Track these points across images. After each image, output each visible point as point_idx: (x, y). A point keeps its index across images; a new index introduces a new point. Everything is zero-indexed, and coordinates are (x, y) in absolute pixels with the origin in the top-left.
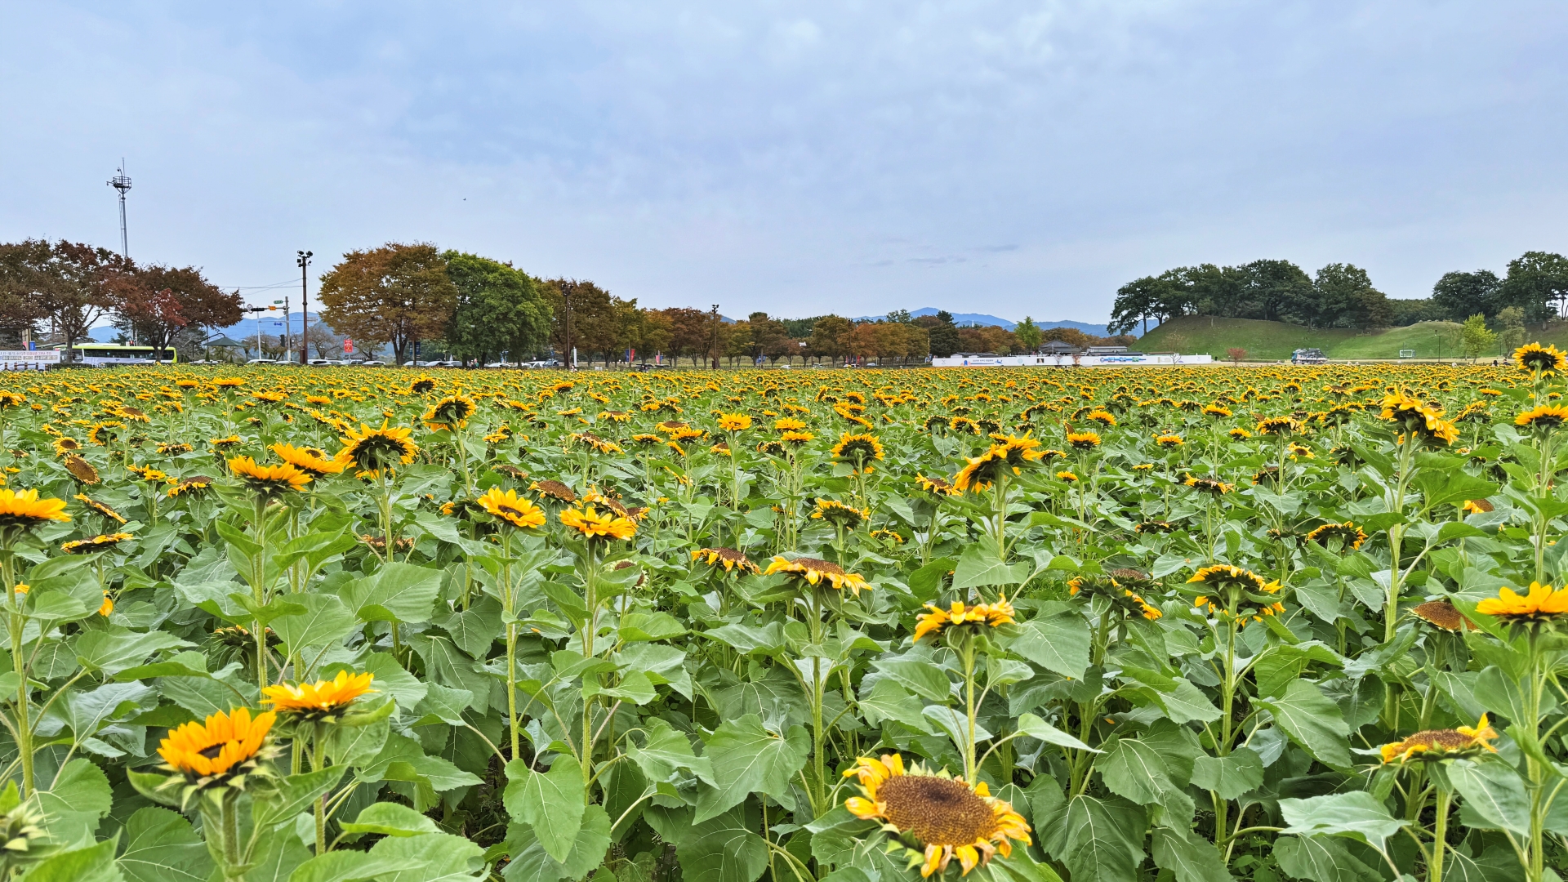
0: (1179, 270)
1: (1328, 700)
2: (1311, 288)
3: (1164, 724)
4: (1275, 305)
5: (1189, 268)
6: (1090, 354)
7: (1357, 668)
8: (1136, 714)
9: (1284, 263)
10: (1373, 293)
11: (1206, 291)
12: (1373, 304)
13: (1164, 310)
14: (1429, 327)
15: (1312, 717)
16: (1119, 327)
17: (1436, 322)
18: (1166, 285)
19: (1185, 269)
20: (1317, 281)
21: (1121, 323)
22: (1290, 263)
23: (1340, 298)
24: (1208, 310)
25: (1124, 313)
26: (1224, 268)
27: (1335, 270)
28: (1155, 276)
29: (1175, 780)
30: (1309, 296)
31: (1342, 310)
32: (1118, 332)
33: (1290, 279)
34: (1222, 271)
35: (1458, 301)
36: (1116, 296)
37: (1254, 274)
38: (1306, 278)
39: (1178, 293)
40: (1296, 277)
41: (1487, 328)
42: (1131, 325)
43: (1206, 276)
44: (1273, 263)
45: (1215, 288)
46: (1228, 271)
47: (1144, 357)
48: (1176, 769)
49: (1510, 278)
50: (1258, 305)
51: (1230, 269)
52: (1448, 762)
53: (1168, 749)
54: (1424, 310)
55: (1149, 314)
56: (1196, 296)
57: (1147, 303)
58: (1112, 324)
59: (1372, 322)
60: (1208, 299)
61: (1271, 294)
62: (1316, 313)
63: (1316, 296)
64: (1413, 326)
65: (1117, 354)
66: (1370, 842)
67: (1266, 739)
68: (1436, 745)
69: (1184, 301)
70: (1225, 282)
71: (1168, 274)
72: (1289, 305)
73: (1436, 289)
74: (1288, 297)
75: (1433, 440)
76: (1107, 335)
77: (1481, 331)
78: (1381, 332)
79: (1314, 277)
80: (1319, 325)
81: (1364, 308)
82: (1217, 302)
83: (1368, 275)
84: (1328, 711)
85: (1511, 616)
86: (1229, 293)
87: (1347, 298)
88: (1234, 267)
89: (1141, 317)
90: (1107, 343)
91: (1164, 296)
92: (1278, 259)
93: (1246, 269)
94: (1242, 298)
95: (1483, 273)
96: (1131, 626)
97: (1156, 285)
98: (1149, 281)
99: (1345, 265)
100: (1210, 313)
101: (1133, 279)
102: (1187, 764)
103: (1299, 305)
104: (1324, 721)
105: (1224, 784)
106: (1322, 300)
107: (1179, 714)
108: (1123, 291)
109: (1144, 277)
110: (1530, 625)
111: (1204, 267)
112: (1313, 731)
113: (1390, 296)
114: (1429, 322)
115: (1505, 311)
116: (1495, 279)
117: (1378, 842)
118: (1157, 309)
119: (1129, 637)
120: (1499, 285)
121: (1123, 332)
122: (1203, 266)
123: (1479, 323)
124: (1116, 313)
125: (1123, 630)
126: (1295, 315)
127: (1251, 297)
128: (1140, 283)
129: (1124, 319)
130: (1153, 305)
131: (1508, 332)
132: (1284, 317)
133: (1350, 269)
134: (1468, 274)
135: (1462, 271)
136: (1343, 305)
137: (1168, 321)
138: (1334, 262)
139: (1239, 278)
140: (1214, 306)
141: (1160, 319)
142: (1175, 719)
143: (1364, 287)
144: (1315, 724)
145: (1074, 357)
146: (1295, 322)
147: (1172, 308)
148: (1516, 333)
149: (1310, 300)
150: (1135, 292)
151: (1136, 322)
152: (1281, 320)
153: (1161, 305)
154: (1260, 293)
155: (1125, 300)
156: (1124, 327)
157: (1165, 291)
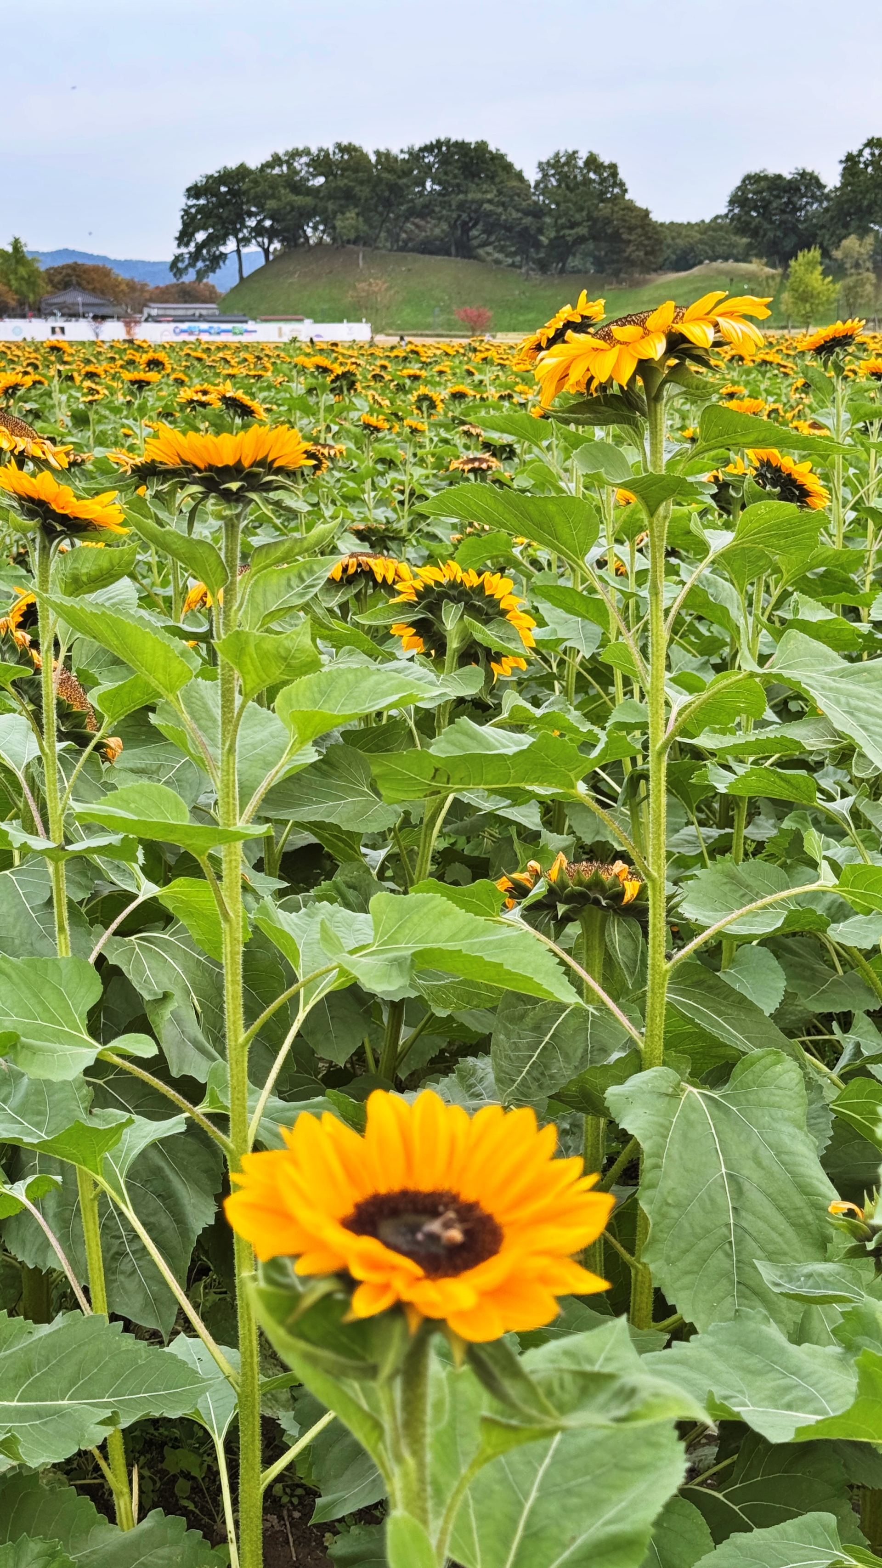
0: (295, 154)
2: (528, 196)
4: (466, 228)
5: (314, 151)
6: (156, 320)
9: (482, 146)
10: (630, 207)
11: (348, 197)
12: (631, 229)
13: (272, 234)
14: (720, 272)
16: (192, 264)
17: (731, 264)
18: (274, 183)
19: (307, 152)
20: (537, 184)
21: (195, 257)
22: (492, 148)
23: (578, 217)
24: (352, 235)
25: (201, 236)
26: (378, 153)
27: (567, 163)
28: (253, 164)
30: (527, 213)
31: (581, 240)
32: (190, 277)
33: (492, 178)
34: (373, 158)
35: (766, 225)
36: (182, 202)
37: (429, 166)
38: (519, 176)
39: (299, 200)
40: (503, 175)
41: (825, 274)
42: (217, 260)
43: (345, 167)
44: (462, 147)
45: (363, 192)
46: (384, 157)
47: (251, 325)
49: (844, 185)
50: (435, 229)
51: (388, 155)
54: (701, 241)
55: (246, 241)
56: (331, 206)
57: (241, 216)
58: (178, 258)
59: (631, 263)
60: (351, 214)
61: (461, 206)
62: (537, 245)
63: (537, 212)
64: (695, 270)
65: (201, 318)
69: (305, 215)
70: (380, 179)
71: (277, 160)
72: (488, 231)
73: (732, 202)
74: (489, 214)
76: (169, 279)
77: (816, 280)
78: (645, 282)
79: (532, 176)
80: (543, 267)
81: (616, 237)
82: (367, 221)
83: (623, 175)
86: (388, 204)
87: (590, 218)
88: (395, 151)
89: (231, 245)
90: (164, 296)
91: (271, 204)
92: (472, 138)
93: (416, 156)
94: (412, 213)
95: (803, 174)
97: (256, 182)
98: (242, 171)
99: (583, 155)
100: (355, 242)
101: (213, 169)
103: (509, 229)
106: (548, 220)
108: (194, 192)
109: (233, 165)
111: (342, 149)
114: (719, 264)
115: (845, 243)
116: (821, 186)
118: (259, 231)
120: (827, 197)
121: (201, 275)
122: (339, 146)
123: (811, 264)
124: (184, 237)
126: (501, 250)
127: (425, 211)
128: (226, 177)
129: (199, 247)
130: (252, 222)
131: (850, 281)
132: (481, 251)
133: (592, 162)
134: (779, 177)
135: (772, 170)
136: (582, 231)
137: (280, 257)
138: (565, 146)
139: (407, 173)
140: (363, 227)
141: (266, 252)
143: (615, 197)
146: (497, 262)
147: (286, 230)
148: (861, 283)
149: (528, 220)
150: (217, 194)
151: (223, 256)
152: (476, 257)
153: (268, 223)
154: (443, 205)
155: (200, 209)
156: (200, 264)
157: (273, 196)
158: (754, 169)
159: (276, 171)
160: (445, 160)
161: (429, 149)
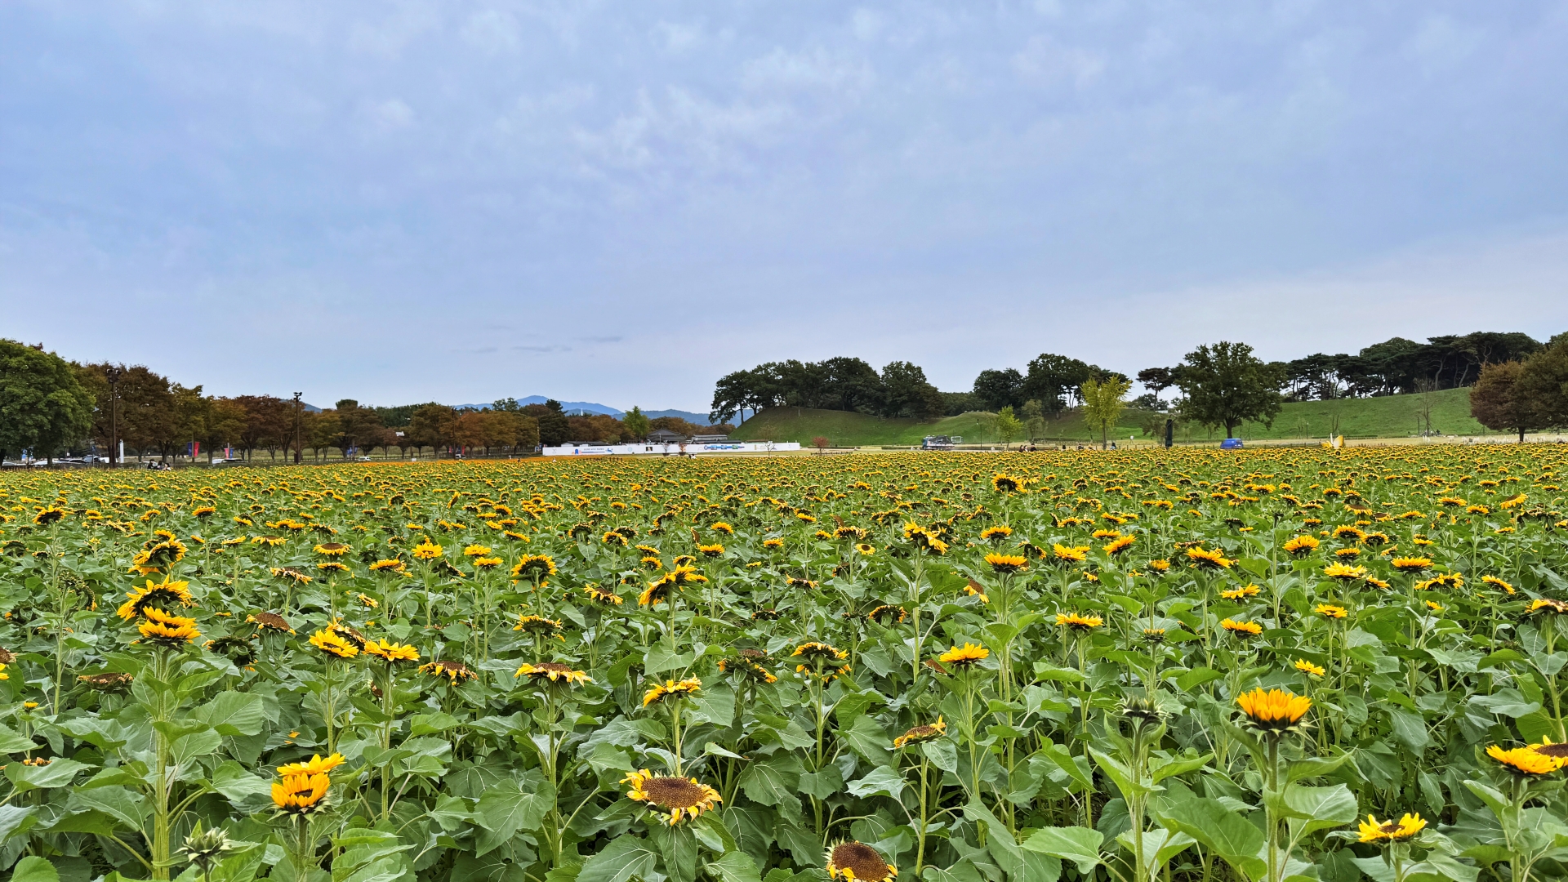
0: (769, 365)
1: (879, 726)
2: (878, 382)
3: (781, 752)
4: (850, 397)
5: (777, 364)
6: (694, 442)
7: (896, 704)
8: (764, 750)
9: (856, 360)
10: (928, 387)
11: (793, 384)
12: (928, 397)
13: (758, 402)
14: (973, 416)
15: (870, 738)
16: (719, 416)
17: (978, 412)
18: (758, 378)
19: (774, 364)
20: (883, 376)
21: (721, 413)
22: (861, 361)
23: (903, 392)
24: (795, 402)
25: (723, 403)
26: (807, 364)
27: (897, 367)
28: (749, 370)
29: (789, 788)
30: (878, 390)
31: (904, 402)
32: (719, 421)
33: (861, 374)
34: (805, 367)
35: (993, 395)
36: (715, 388)
37: (832, 369)
38: (875, 373)
39: (770, 386)
40: (866, 373)
41: (1015, 418)
42: (731, 415)
43: (792, 371)
44: (847, 360)
45: (800, 382)
46: (810, 366)
47: (742, 444)
48: (789, 781)
49: (1030, 376)
50: (836, 397)
51: (812, 365)
52: (924, 742)
53: (783, 769)
54: (968, 402)
55: (745, 405)
56: (784, 388)
57: (742, 395)
58: (713, 414)
59: (928, 413)
60: (794, 392)
61: (847, 387)
62: (883, 404)
63: (883, 390)
64: (961, 416)
65: (719, 442)
66: (893, 796)
67: (846, 762)
68: (918, 734)
69: (774, 393)
70: (808, 376)
71: (760, 368)
72: (861, 398)
73: (976, 384)
74: (860, 391)
75: (934, 552)
76: (709, 424)
77: (1011, 420)
78: (937, 421)
79: (880, 373)
80: (887, 415)
81: (921, 400)
82: (802, 395)
83: (924, 372)
84: (879, 734)
85: (955, 662)
86: (812, 386)
87: (908, 392)
88: (815, 363)
89: (738, 407)
90: (708, 431)
91: (757, 388)
92: (851, 356)
93: (825, 365)
94: (823, 391)
95: (1010, 371)
96: (759, 688)
97: (750, 378)
98: (744, 374)
99: (905, 363)
100: (797, 404)
101: (730, 373)
102: (795, 777)
103: (870, 398)
104: (876, 740)
105: (819, 790)
106: (889, 393)
107: (790, 744)
108: (720, 383)
109: (739, 370)
110: (963, 666)
111: (790, 362)
112: (871, 748)
113: (941, 390)
114: (972, 413)
115: (1028, 403)
116: (1020, 376)
117: (897, 795)
118: (751, 400)
119: (757, 696)
120: (1023, 381)
121: (723, 421)
122: (789, 361)
123: (1009, 414)
124: (716, 404)
125: (754, 692)
126: (867, 406)
127: (830, 389)
128: (736, 376)
129: (723, 408)
130: (748, 397)
131: (1031, 421)
132: (857, 408)
133: (909, 366)
134: (999, 372)
135: (995, 369)
136: (905, 398)
137: (761, 411)
138: (896, 360)
139: (820, 373)
140: (800, 398)
141: (755, 410)
142: (788, 748)
143: (921, 382)
144: (871, 743)
145: (680, 445)
146: (867, 413)
147: (764, 400)
148: (1037, 421)
149: (878, 393)
150: (731, 384)
151: (734, 412)
152: (855, 411)
153: (756, 397)
154: (838, 387)
155: (723, 391)
156: (723, 416)
157: (758, 384)
158: (987, 369)
159: (760, 373)
160: (839, 367)
161: (831, 362)
